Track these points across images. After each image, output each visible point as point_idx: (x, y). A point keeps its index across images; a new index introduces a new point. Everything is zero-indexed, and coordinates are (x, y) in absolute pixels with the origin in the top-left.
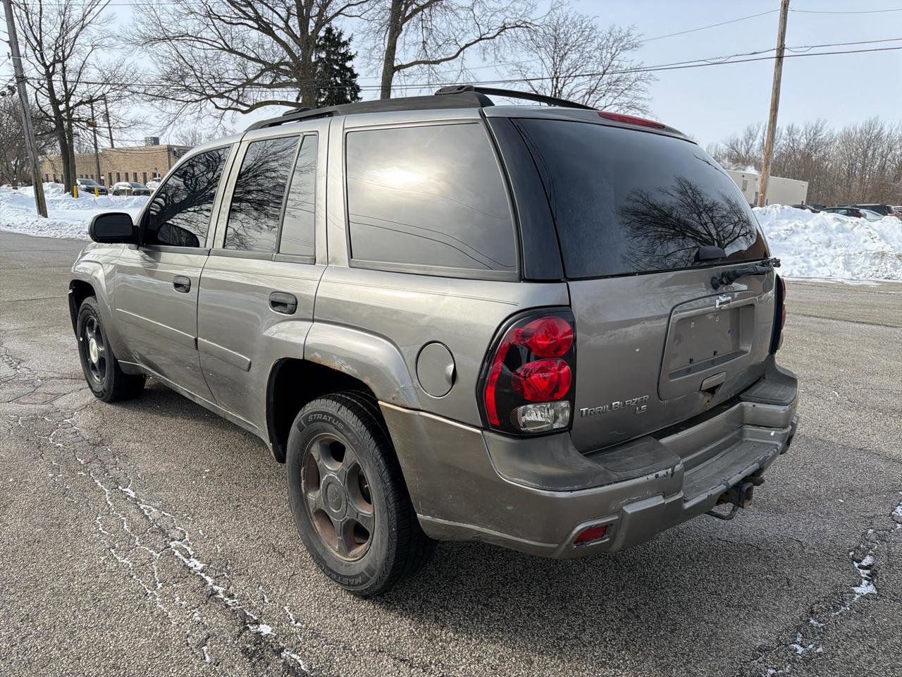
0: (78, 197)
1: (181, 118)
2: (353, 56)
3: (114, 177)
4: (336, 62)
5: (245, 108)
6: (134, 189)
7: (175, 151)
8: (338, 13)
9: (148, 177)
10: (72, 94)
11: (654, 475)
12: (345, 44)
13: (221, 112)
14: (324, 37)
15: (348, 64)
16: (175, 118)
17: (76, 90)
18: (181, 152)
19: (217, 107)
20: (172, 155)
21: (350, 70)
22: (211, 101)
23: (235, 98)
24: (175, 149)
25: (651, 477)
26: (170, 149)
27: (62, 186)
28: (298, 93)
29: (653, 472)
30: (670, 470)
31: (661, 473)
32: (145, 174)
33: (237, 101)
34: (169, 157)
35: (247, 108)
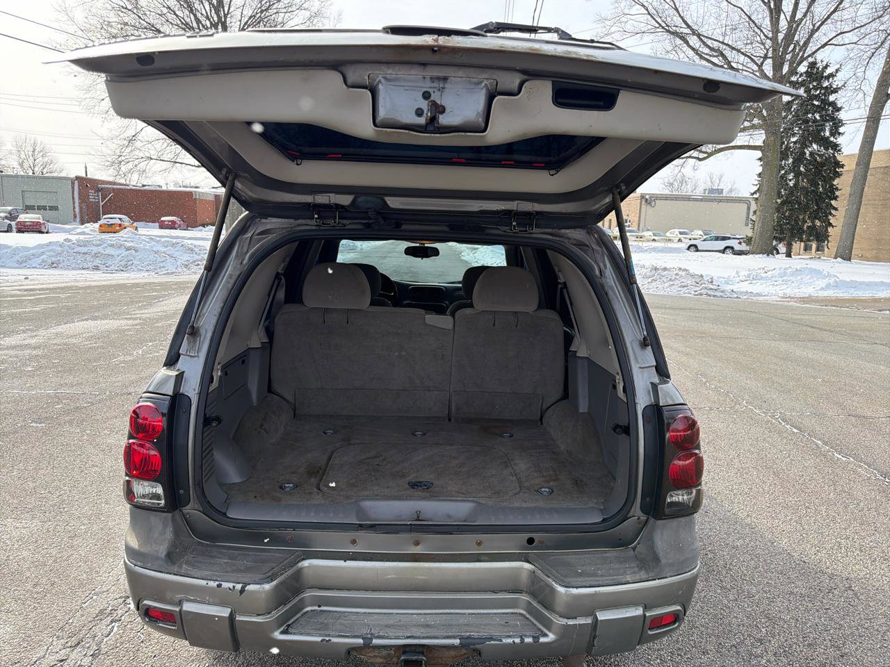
2: (840, 88)
4: (817, 97)
5: (703, 155)
7: (647, 199)
8: (826, 44)
11: (217, 583)
12: (832, 75)
14: (805, 73)
15: (832, 98)
18: (652, 198)
20: (644, 202)
21: (833, 104)
24: (647, 197)
25: (213, 584)
26: (642, 196)
28: (765, 135)
29: (218, 581)
30: (239, 587)
31: (225, 585)
34: (641, 204)
35: (706, 155)
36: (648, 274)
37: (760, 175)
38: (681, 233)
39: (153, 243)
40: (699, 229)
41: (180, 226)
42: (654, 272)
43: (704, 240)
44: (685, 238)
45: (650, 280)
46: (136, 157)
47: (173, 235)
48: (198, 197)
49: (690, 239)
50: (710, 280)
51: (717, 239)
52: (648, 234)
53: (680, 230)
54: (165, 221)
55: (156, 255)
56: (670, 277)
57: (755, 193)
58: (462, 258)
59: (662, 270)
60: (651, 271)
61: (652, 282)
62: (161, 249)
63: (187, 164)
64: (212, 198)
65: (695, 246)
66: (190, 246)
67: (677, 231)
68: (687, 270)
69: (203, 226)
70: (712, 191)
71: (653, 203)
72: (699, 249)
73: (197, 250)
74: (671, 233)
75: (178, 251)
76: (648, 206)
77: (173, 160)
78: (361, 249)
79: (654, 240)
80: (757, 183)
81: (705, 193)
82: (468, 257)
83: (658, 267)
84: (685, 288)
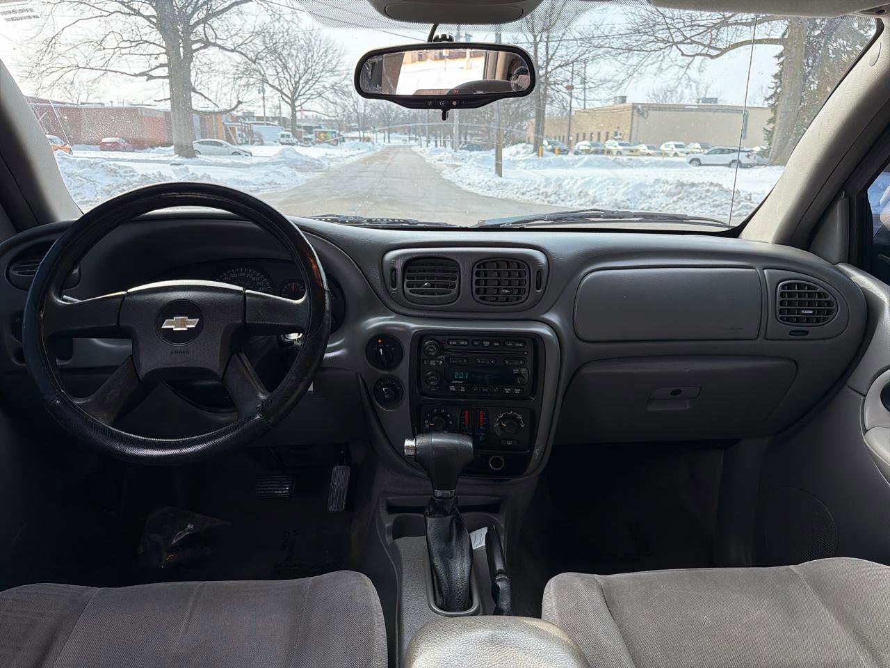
0: (542, 156)
1: (642, 69)
3: (581, 137)
5: (715, 53)
6: (593, 149)
7: (639, 109)
9: (610, 135)
10: (552, 58)
13: (688, 60)
16: (634, 71)
17: (556, 54)
18: (645, 109)
19: (683, 54)
20: (635, 113)
22: (677, 47)
23: (707, 43)
24: (640, 107)
26: (634, 106)
27: (531, 147)
28: (785, 27)
32: (608, 133)
33: (709, 46)
34: (633, 115)
35: (718, 52)
36: (673, 191)
37: (776, 76)
38: (677, 146)
39: (66, 163)
40: (695, 142)
41: (124, 147)
42: (680, 188)
43: (708, 153)
44: (682, 152)
45: (675, 198)
46: (61, 66)
47: (111, 157)
48: (144, 114)
49: (688, 153)
50: (748, 197)
51: (722, 151)
52: (643, 148)
53: (677, 143)
54: (106, 143)
55: (70, 179)
56: (699, 195)
57: (771, 97)
58: (444, 177)
59: (690, 185)
60: (676, 187)
61: (677, 201)
62: (76, 170)
63: (123, 73)
64: (161, 116)
65: (698, 160)
66: (113, 167)
67: (672, 144)
68: (720, 185)
69: (152, 147)
70: (705, 100)
71: (645, 114)
72: (702, 163)
73: (121, 171)
74: (666, 146)
75: (98, 173)
76: (641, 117)
77: (104, 68)
78: (329, 168)
79: (648, 154)
80: (773, 85)
81: (698, 102)
82: (450, 175)
83: (685, 182)
84: (719, 208)
